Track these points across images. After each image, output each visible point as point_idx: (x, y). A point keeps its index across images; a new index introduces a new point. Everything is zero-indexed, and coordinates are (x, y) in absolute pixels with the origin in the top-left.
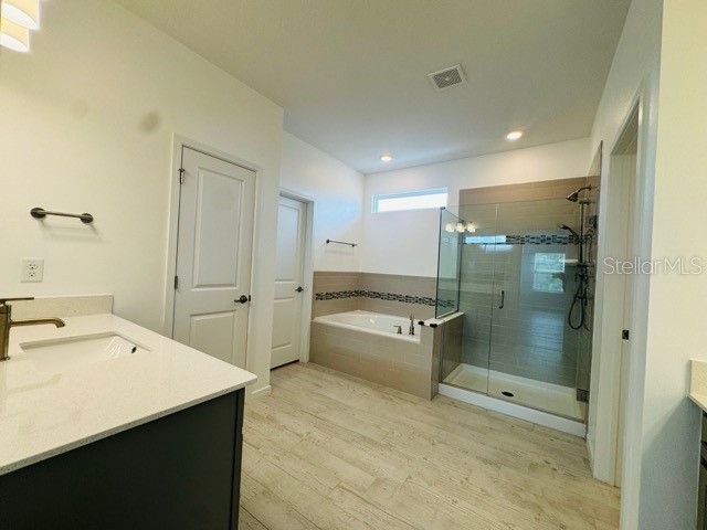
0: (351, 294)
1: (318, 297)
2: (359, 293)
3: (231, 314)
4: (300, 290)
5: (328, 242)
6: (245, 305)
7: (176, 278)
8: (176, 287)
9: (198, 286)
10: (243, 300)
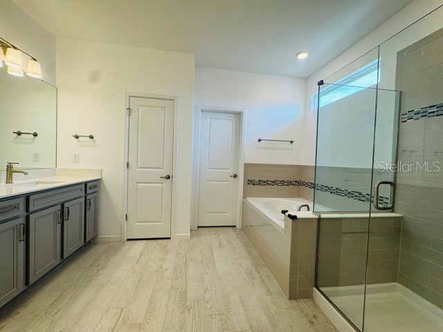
0: (289, 183)
1: (250, 182)
2: (300, 183)
3: (161, 185)
4: (235, 176)
5: (260, 140)
6: (169, 181)
7: (128, 163)
8: (128, 167)
9: (140, 168)
10: (168, 177)
